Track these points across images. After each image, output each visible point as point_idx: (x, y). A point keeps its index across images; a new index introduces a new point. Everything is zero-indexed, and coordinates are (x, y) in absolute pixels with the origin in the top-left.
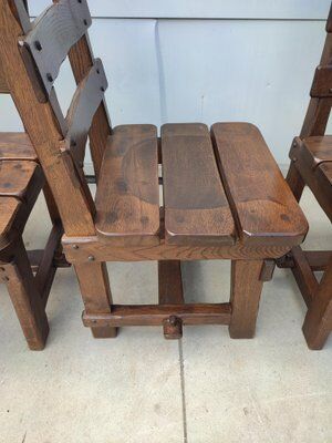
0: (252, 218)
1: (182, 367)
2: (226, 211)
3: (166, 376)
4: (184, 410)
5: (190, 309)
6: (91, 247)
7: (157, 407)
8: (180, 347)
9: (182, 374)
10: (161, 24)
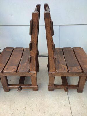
0: (85, 69)
1: (68, 98)
2: (80, 67)
3: (66, 99)
4: (70, 106)
5: (70, 86)
6: (54, 74)
7: (65, 105)
8: (67, 93)
9: (69, 99)
10: (60, 26)
